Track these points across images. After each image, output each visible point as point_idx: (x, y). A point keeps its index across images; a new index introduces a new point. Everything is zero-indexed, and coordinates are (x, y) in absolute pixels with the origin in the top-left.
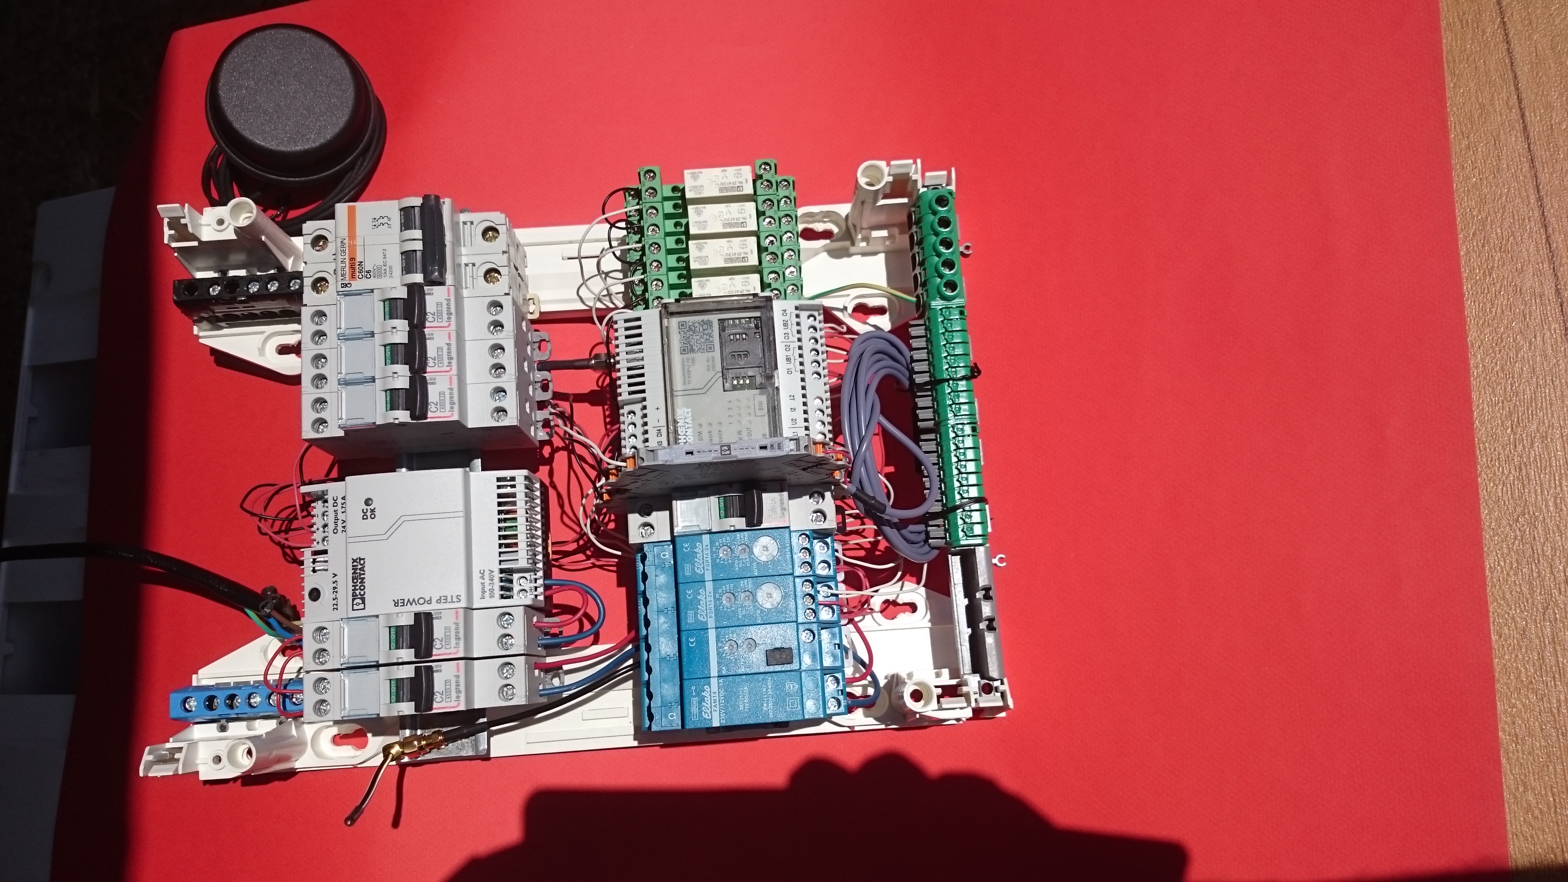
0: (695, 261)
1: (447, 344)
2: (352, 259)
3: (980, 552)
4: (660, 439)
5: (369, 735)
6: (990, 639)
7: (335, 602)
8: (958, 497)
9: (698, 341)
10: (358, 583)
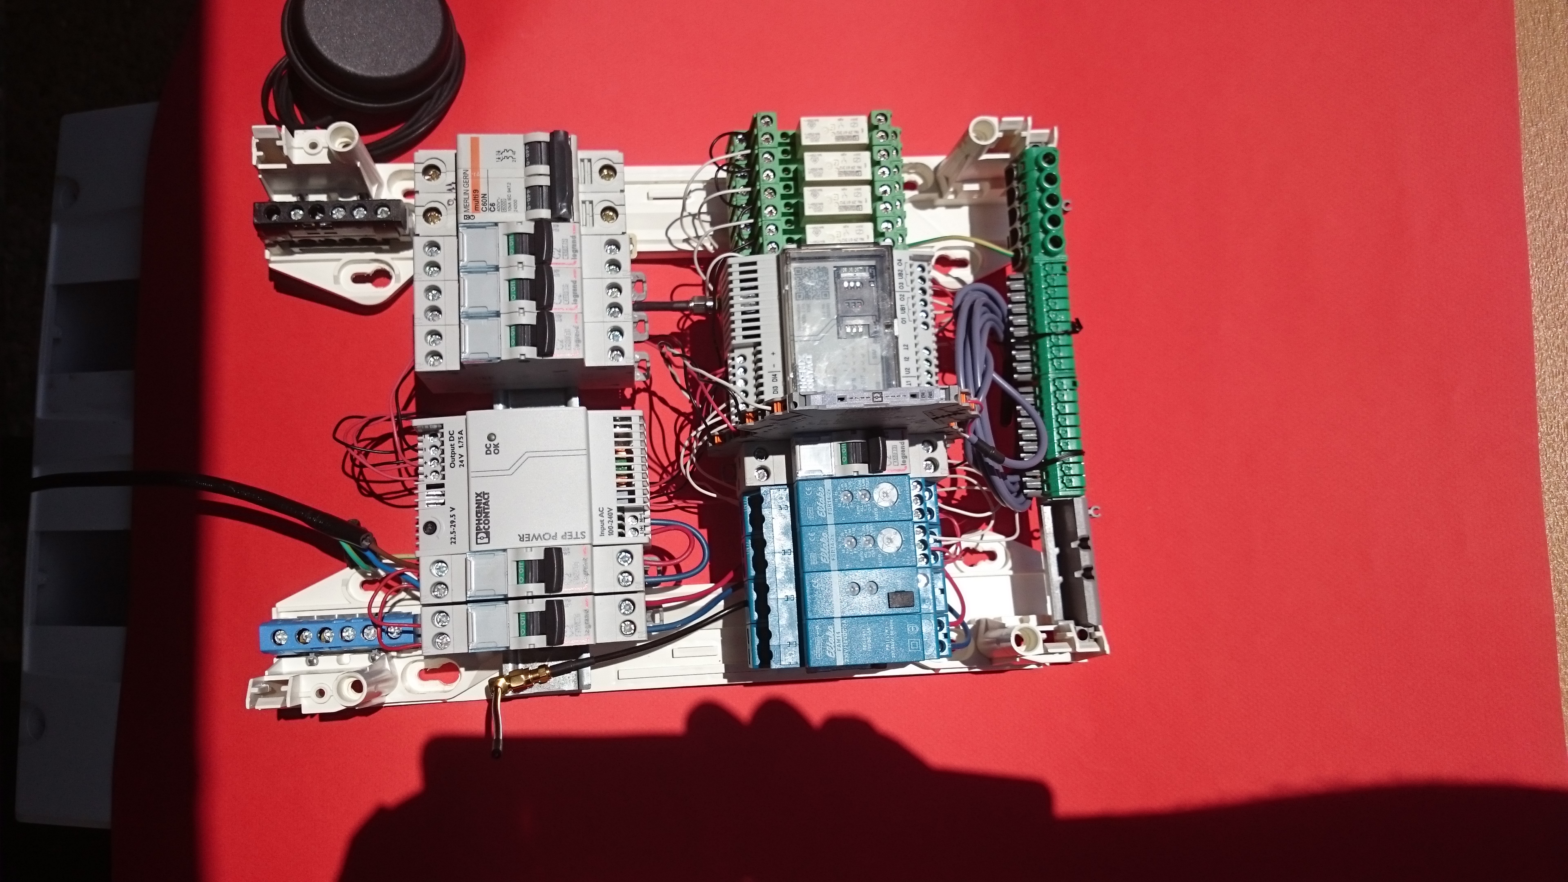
0: (810, 208)
1: (572, 281)
2: (475, 191)
3: (1079, 504)
4: (775, 384)
5: (462, 670)
6: (1089, 586)
7: (453, 536)
8: (1057, 449)
9: (814, 288)
10: (482, 518)
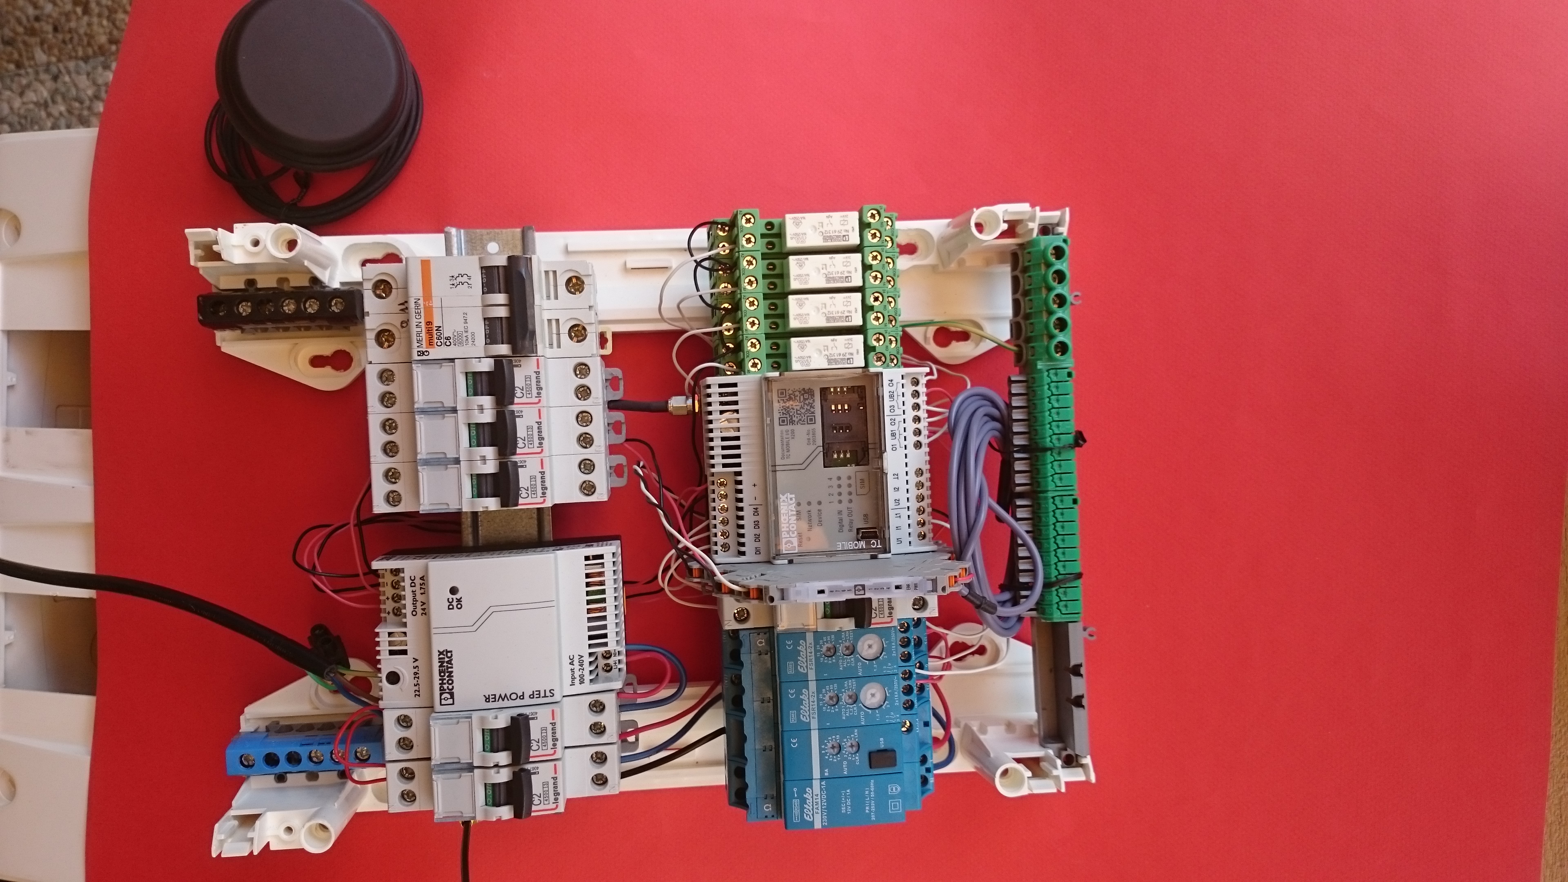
0: (795, 320)
1: (537, 422)
2: (429, 323)
3: (1074, 630)
4: (756, 518)
6: (1078, 716)
7: (416, 688)
8: (1054, 572)
9: (799, 412)
10: (445, 677)
